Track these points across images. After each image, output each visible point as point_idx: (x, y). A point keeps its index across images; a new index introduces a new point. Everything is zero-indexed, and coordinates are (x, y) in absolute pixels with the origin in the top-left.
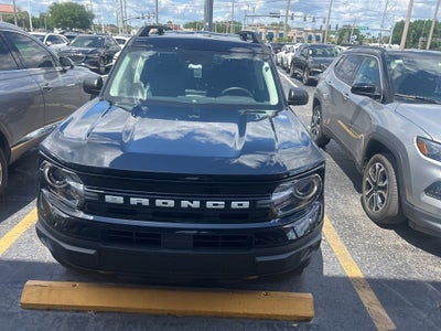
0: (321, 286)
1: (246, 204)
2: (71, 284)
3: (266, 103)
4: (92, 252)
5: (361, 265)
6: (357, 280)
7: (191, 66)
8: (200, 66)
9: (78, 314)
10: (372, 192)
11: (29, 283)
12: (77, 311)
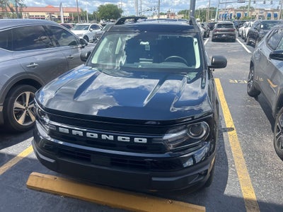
0: (220, 202)
1: (145, 140)
2: (54, 177)
3: (193, 67)
4: (52, 161)
5: (257, 190)
6: (250, 201)
7: (142, 43)
8: (147, 43)
9: (55, 197)
10: (280, 134)
11: (33, 173)
12: (55, 195)
